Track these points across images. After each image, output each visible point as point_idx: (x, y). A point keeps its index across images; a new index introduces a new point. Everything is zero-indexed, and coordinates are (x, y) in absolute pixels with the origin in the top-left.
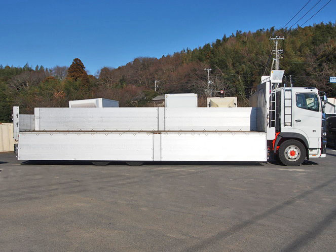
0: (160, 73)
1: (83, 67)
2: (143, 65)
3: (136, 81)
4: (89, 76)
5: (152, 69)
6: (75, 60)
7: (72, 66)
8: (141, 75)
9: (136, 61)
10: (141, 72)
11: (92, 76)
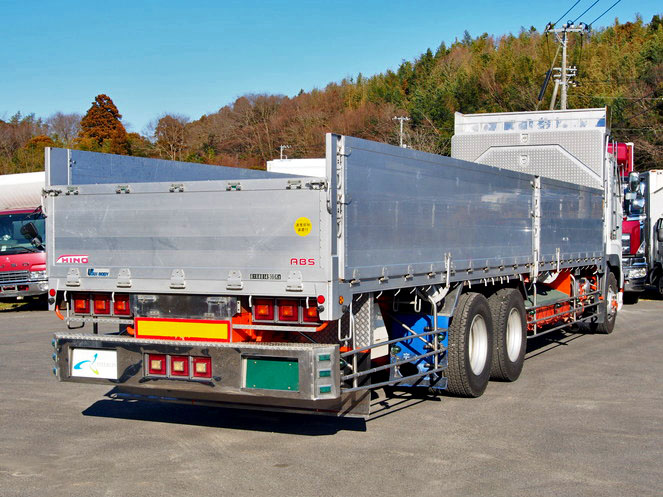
0: (294, 129)
1: (115, 114)
2: (256, 111)
3: (241, 148)
4: (130, 135)
5: (275, 120)
6: (100, 98)
7: (91, 113)
8: (250, 134)
9: (241, 102)
10: (252, 128)
11: (136, 136)
